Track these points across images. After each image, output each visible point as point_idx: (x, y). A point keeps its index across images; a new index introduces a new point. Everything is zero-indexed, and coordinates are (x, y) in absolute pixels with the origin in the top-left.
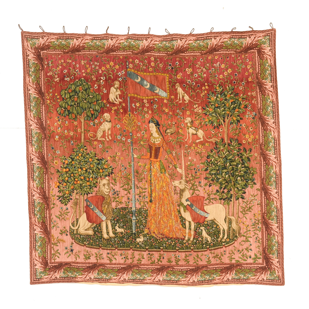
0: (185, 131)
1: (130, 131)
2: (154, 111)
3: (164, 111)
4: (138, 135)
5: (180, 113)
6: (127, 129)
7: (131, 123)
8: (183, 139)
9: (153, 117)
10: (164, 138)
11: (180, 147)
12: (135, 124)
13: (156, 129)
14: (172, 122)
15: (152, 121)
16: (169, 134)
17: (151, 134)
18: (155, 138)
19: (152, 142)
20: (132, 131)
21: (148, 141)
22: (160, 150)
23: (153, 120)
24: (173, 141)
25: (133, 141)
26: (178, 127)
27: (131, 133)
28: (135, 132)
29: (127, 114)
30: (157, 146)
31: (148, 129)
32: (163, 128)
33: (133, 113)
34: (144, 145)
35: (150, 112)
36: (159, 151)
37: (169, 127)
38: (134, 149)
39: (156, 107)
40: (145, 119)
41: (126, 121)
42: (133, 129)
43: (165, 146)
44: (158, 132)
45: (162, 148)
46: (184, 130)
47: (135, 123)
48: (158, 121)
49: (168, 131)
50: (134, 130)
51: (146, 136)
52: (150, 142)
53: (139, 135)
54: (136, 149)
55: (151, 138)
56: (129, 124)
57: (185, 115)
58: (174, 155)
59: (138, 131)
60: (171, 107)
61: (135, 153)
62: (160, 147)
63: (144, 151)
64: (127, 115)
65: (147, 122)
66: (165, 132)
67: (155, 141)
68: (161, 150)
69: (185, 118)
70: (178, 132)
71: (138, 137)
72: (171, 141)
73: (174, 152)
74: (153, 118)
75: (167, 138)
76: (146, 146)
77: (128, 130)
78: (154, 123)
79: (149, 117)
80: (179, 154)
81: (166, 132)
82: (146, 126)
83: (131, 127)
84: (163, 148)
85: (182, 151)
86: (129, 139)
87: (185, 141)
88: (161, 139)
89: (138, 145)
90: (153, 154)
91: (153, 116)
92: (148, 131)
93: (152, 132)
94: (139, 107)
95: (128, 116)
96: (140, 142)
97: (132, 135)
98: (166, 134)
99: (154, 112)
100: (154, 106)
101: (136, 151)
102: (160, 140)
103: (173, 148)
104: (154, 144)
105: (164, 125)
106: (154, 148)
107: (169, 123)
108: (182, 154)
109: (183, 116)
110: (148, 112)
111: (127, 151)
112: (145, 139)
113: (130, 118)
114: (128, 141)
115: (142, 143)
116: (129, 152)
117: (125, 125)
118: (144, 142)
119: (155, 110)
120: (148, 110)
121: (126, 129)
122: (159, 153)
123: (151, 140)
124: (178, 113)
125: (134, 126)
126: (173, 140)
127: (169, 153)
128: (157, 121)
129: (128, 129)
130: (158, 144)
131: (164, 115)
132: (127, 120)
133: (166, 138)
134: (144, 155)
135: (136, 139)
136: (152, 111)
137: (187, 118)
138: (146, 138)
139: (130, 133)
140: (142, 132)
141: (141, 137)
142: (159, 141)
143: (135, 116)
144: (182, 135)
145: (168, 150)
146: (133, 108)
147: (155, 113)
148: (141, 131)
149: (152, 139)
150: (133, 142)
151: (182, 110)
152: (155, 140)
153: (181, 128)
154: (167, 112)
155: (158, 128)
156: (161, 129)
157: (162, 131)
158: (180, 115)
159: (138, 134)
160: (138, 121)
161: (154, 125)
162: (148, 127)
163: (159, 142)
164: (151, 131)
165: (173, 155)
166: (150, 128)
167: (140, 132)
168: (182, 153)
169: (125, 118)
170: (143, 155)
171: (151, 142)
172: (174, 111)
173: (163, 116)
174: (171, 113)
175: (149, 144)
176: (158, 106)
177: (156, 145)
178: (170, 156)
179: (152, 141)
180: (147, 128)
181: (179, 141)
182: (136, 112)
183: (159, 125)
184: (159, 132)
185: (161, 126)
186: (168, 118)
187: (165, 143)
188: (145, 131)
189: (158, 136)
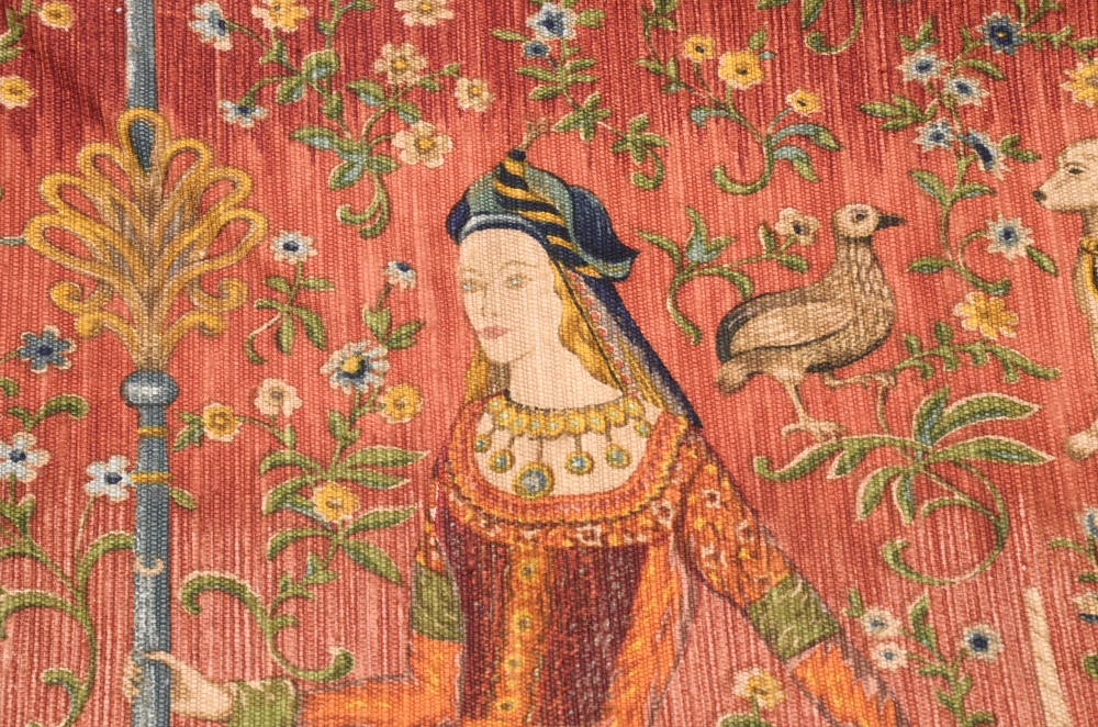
0: (1059, 309)
1: (145, 342)
2: (528, 80)
3: (698, 78)
4: (278, 396)
5: (951, 86)
6: (83, 325)
7: (166, 239)
8: (1034, 432)
9: (519, 156)
10: (696, 424)
11: (992, 535)
12: (223, 262)
13: (560, 310)
14: (825, 202)
15: (509, 204)
16: (786, 372)
17: (477, 377)
18: (542, 423)
19: (505, 482)
20: (177, 350)
21: (436, 472)
22: (631, 592)
23: (518, 193)
24: (863, 454)
25: (182, 480)
26: (925, 274)
27: (151, 373)
28: (211, 366)
29: (106, 132)
30: (590, 536)
31: (429, 314)
32: (678, 291)
33: (196, 116)
34: (361, 529)
35: (473, 95)
36: (626, 610)
37: (775, 278)
38: (193, 599)
39: (569, 34)
40: (396, 181)
41: (76, 226)
42: (190, 319)
43: (720, 538)
44: (595, 341)
45: (678, 566)
46: (1043, 305)
47: (225, 238)
48: (601, 193)
49: (770, 327)
50: (214, 336)
51: (397, 405)
52: (469, 488)
53: (279, 398)
54: (231, 592)
55: (485, 425)
56: (132, 260)
57: (1039, 109)
58: (890, 656)
59: (264, 349)
60: (803, 28)
61: (196, 657)
62: (637, 554)
63: (354, 616)
64: (105, 148)
65: (418, 216)
66: (724, 336)
67: (545, 475)
68: (662, 585)
69: (1036, 142)
70: (942, 329)
71: (274, 421)
72: (818, 464)
73: (885, 631)
74: (513, 167)
75: (761, 416)
76: (404, 545)
77: (101, 333)
78: (540, 232)
79: (455, 157)
80: (980, 643)
81: (740, 342)
82: (401, 279)
83: (151, 299)
84: (690, 559)
85: (1034, 597)
86: (116, 464)
87: (1062, 449)
88: (655, 435)
89: (256, 540)
90: (515, 663)
91: (512, 134)
92: (431, 343)
93: (497, 351)
94: (295, 44)
95: (123, 157)
96: (303, 490)
97: (174, 396)
98: (735, 372)
99: (537, 91)
100: (533, 21)
101: (220, 624)
102: (637, 447)
103: (863, 552)
104: (539, 505)
105: (695, 255)
106: (537, 563)
107: (783, 228)
108: (1042, 647)
109: (1017, 121)
110: (434, 102)
111: (68, 634)
112: (386, 453)
113: (154, 179)
114: (96, 487)
115: (330, 503)
116: (90, 648)
117: (62, 274)
118: (366, 495)
119: (554, 62)
120: (434, 66)
121: (66, 320)
122: (622, 633)
123: (483, 460)
124: (918, 92)
125: (210, 285)
126: (852, 444)
127: (790, 634)
128: (578, 198)
129: (111, 321)
130: (607, 499)
131: (701, 131)
132: (91, 213)
133: (734, 421)
134: (358, 672)
135: (237, 447)
136: (508, 84)
137: (1073, 154)
138: (402, 438)
139: (135, 374)
140: (343, 358)
141: (313, 417)
142: (618, 458)
143: (224, 158)
144: (1012, 377)
145: (785, 586)
146: (208, 51)
147: (549, 100)
148: (325, 347)
149: (501, 439)
150: (184, 497)
151: (982, 53)
152: (558, 454)
153: (980, 283)
154: (737, 83)
155: (606, 289)
156: (648, 296)
157: (660, 330)
158: (955, 112)
159: (269, 384)
160: (283, 218)
161: (528, 249)
162: (444, 286)
163: (609, 478)
164: (493, 333)
165: (863, 665)
166: (472, 302)
167: (309, 352)
168: (1039, 624)
169: (61, 191)
170: (341, 679)
171: (487, 490)
172: (853, 69)
173: (673, 141)
174: (803, 101)
175: (447, 520)
176: (592, 16)
177: (571, 513)
178: (830, 674)
179: (502, 467)
180: (426, 296)
181: (971, 449)
182: (244, 110)
183: (615, 250)
184: (619, 346)
185: (650, 273)
186: (755, 163)
187: (713, 497)
188: (385, 339)
189: (608, 393)
